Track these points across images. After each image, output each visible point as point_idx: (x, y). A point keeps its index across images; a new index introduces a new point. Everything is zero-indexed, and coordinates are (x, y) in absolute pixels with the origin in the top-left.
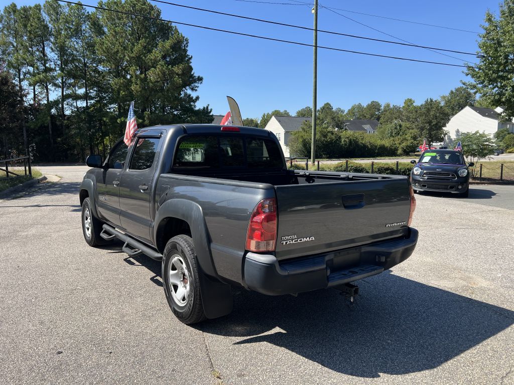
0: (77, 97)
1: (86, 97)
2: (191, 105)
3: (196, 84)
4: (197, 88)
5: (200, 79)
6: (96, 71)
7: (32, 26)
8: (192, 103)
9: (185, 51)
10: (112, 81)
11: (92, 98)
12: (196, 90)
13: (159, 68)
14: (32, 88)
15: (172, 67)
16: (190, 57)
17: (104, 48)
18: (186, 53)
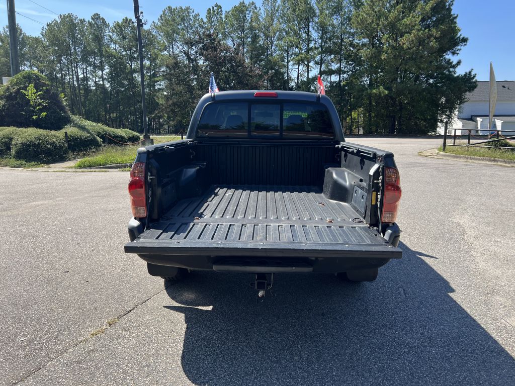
0: (330, 72)
1: (339, 72)
2: (450, 72)
3: (459, 47)
4: (457, 52)
5: (465, 40)
6: (352, 44)
7: (299, 10)
8: (451, 69)
9: (449, 10)
10: (364, 53)
11: (344, 72)
12: (458, 54)
13: (414, 34)
14: (297, 67)
15: (429, 30)
16: (456, 15)
17: (359, 20)
18: (450, 13)
